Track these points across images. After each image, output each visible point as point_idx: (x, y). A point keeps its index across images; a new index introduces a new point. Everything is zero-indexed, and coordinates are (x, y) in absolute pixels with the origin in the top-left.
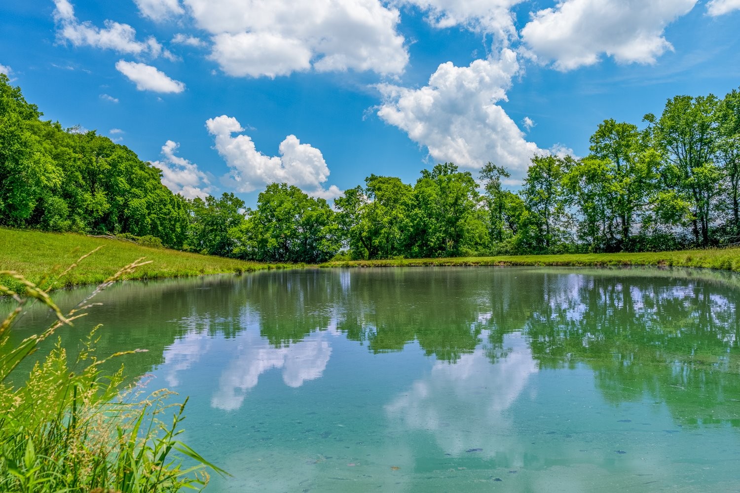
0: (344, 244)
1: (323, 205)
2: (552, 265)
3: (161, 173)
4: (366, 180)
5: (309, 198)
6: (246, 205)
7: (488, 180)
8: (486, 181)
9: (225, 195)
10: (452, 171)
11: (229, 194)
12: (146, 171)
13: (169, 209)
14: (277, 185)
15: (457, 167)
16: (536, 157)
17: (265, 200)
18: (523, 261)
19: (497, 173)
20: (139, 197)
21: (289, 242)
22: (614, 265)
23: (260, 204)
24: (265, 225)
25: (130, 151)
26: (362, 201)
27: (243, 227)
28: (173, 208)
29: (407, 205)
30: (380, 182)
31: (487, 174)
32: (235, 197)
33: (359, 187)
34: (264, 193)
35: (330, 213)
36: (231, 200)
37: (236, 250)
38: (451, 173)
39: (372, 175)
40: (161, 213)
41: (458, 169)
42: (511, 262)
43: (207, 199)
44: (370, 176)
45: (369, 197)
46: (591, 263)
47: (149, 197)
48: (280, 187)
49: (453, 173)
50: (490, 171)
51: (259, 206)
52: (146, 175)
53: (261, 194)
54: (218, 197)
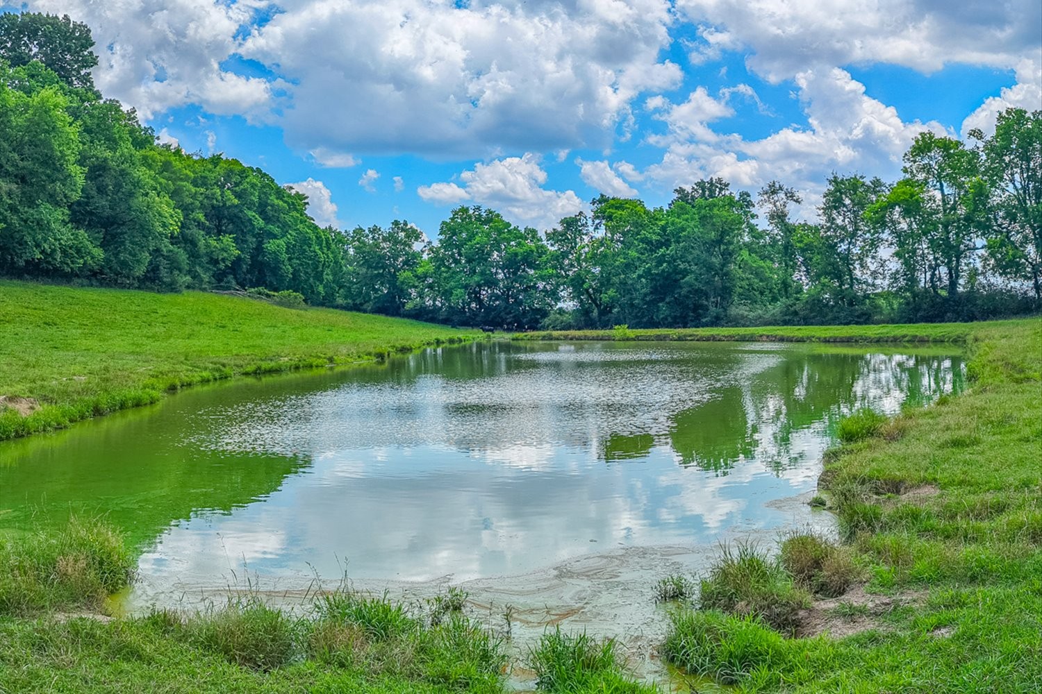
0: (563, 297)
1: (533, 237)
2: (829, 341)
3: (306, 201)
4: (593, 203)
5: (512, 227)
6: (425, 237)
7: (771, 206)
8: (768, 207)
9: (396, 223)
10: (721, 189)
11: (402, 222)
12: (285, 199)
13: (315, 252)
14: (467, 209)
15: (728, 184)
16: (835, 177)
17: (449, 230)
18: (792, 335)
19: (783, 196)
20: (275, 237)
21: (484, 293)
22: (908, 341)
23: (442, 237)
24: (450, 268)
25: (265, 174)
26: (586, 234)
27: (420, 270)
28: (321, 249)
29: (649, 242)
30: (612, 206)
31: (769, 197)
32: (409, 227)
33: (581, 213)
34: (448, 221)
35: (542, 251)
36: (403, 230)
37: (409, 306)
38: (720, 193)
39: (602, 196)
40: (304, 258)
41: (729, 187)
42: (775, 337)
43: (370, 231)
44: (598, 197)
45: (596, 228)
46: (880, 338)
47: (289, 236)
48: (471, 212)
49: (723, 193)
50: (774, 192)
51: (441, 240)
52: (285, 205)
53: (444, 223)
54: (386, 227)
